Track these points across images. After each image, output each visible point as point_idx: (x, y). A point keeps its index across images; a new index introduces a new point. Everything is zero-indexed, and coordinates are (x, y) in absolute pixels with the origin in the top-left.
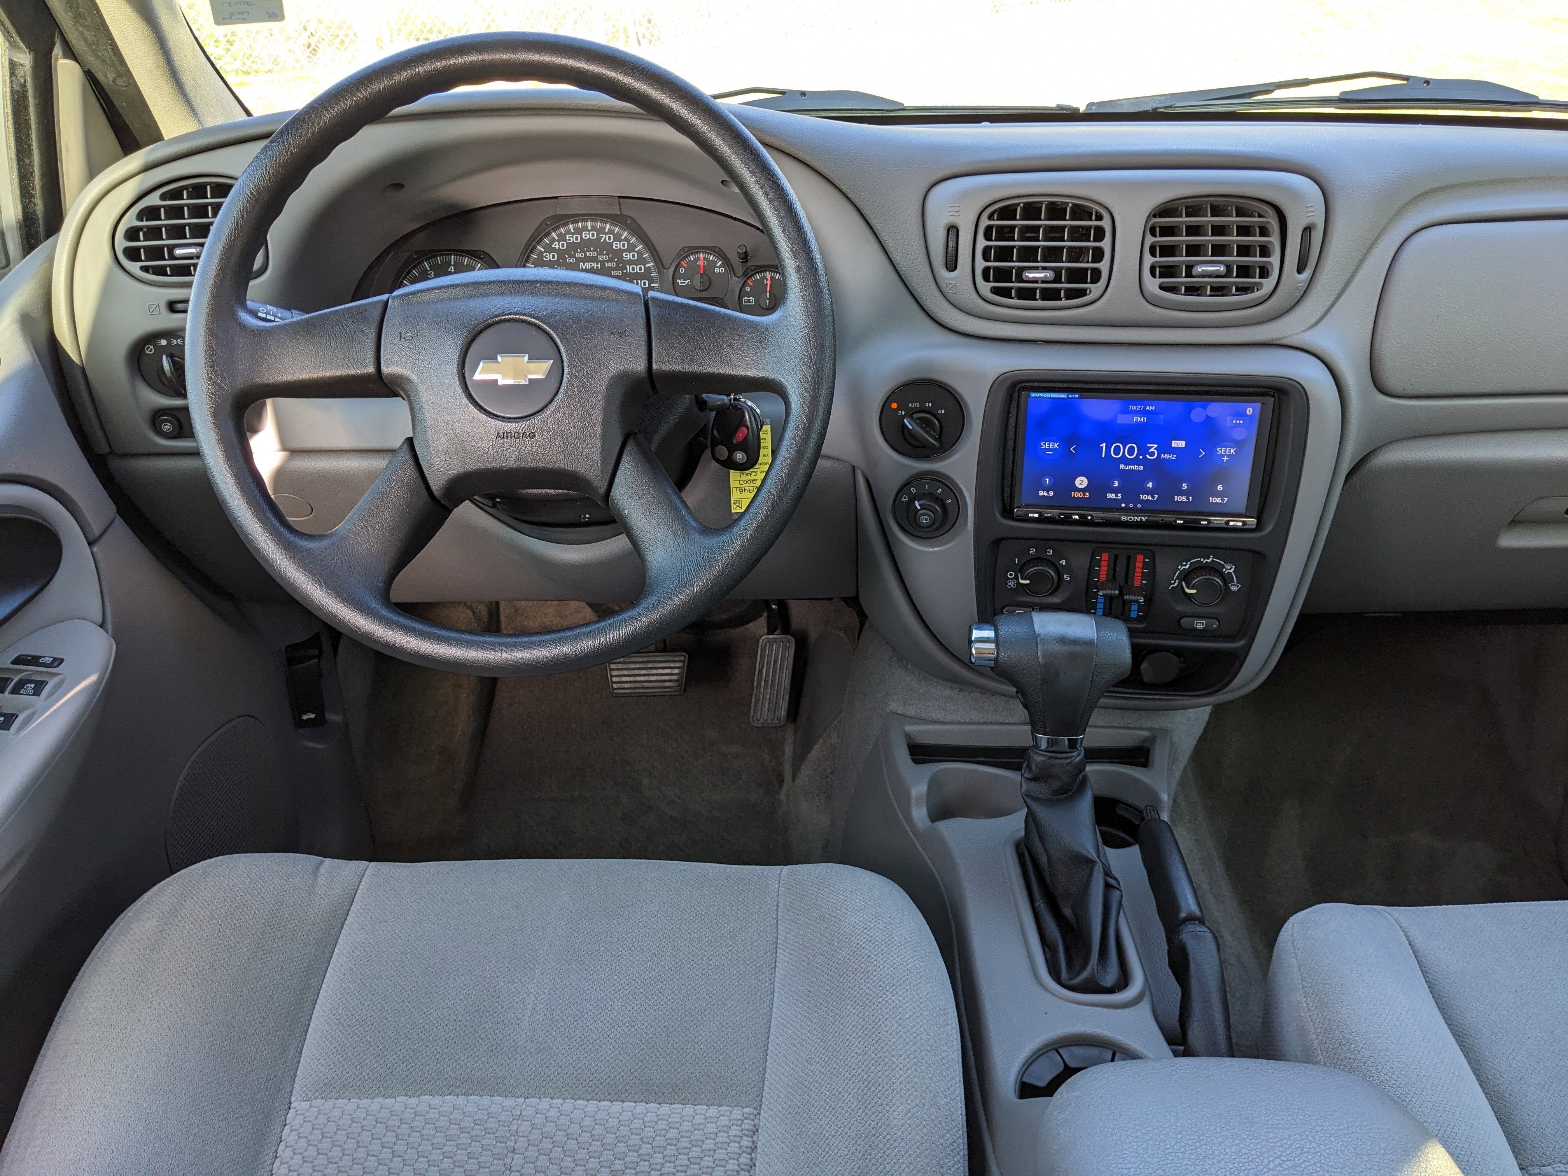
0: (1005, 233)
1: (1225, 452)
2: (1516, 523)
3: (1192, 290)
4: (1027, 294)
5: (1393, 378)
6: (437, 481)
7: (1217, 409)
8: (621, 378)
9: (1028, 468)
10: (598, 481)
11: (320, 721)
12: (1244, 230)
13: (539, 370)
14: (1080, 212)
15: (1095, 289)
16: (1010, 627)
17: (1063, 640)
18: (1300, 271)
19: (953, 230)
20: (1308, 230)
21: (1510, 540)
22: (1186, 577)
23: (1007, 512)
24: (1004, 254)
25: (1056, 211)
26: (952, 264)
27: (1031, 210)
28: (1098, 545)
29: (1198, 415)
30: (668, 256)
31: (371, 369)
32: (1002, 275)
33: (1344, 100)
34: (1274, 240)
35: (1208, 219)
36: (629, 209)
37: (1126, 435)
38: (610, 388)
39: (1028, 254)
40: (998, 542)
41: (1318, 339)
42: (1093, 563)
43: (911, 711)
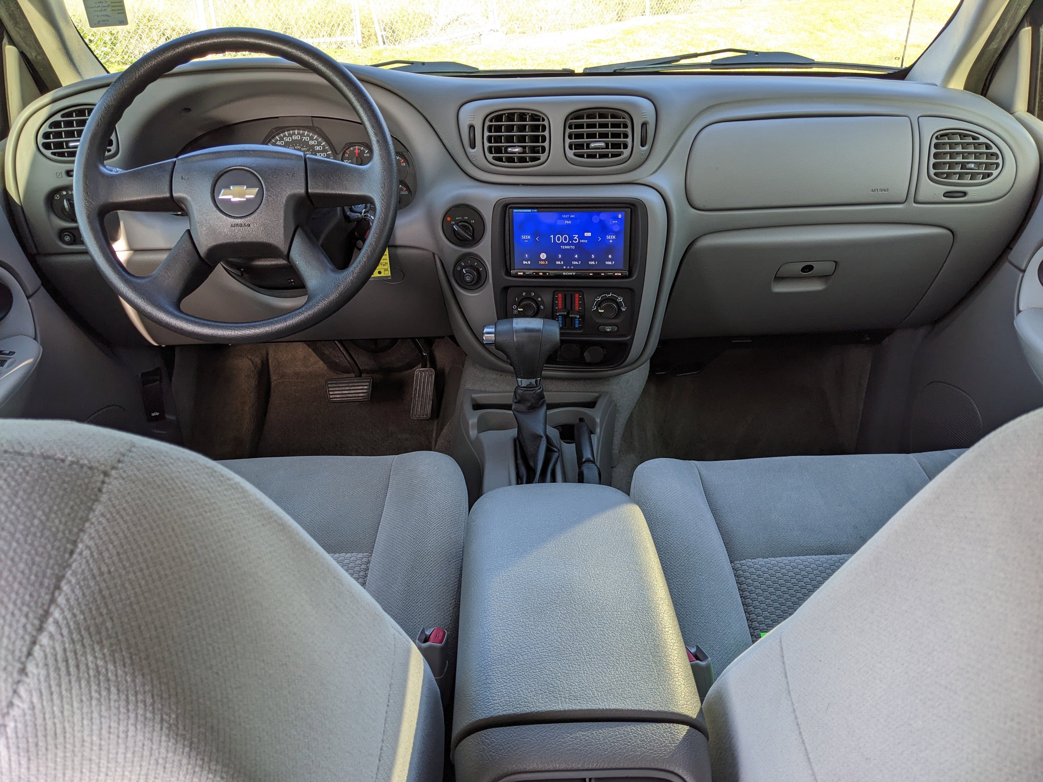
0: (498, 129)
1: (611, 238)
2: (779, 278)
3: (590, 156)
4: (511, 160)
5: (698, 201)
6: (203, 250)
7: (604, 216)
8: (292, 197)
9: (517, 250)
10: (283, 247)
11: (161, 417)
12: (614, 125)
13: (251, 194)
14: (535, 117)
15: (543, 157)
16: (504, 326)
17: (527, 330)
18: (643, 145)
19: (472, 127)
20: (644, 125)
21: (780, 288)
22: (599, 305)
23: (508, 273)
24: (498, 139)
25: (522, 117)
26: (473, 146)
27: (510, 117)
28: (556, 289)
29: (595, 219)
30: (339, 148)
31: (168, 195)
32: (498, 150)
33: (714, 64)
34: (629, 130)
35: (597, 120)
36: (317, 123)
37: (561, 231)
38: (287, 201)
39: (510, 139)
40: (506, 289)
41: (655, 180)
42: (554, 299)
43: (477, 388)
